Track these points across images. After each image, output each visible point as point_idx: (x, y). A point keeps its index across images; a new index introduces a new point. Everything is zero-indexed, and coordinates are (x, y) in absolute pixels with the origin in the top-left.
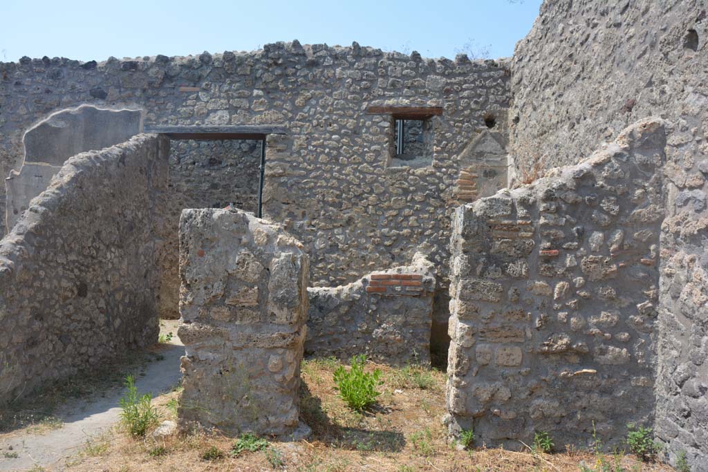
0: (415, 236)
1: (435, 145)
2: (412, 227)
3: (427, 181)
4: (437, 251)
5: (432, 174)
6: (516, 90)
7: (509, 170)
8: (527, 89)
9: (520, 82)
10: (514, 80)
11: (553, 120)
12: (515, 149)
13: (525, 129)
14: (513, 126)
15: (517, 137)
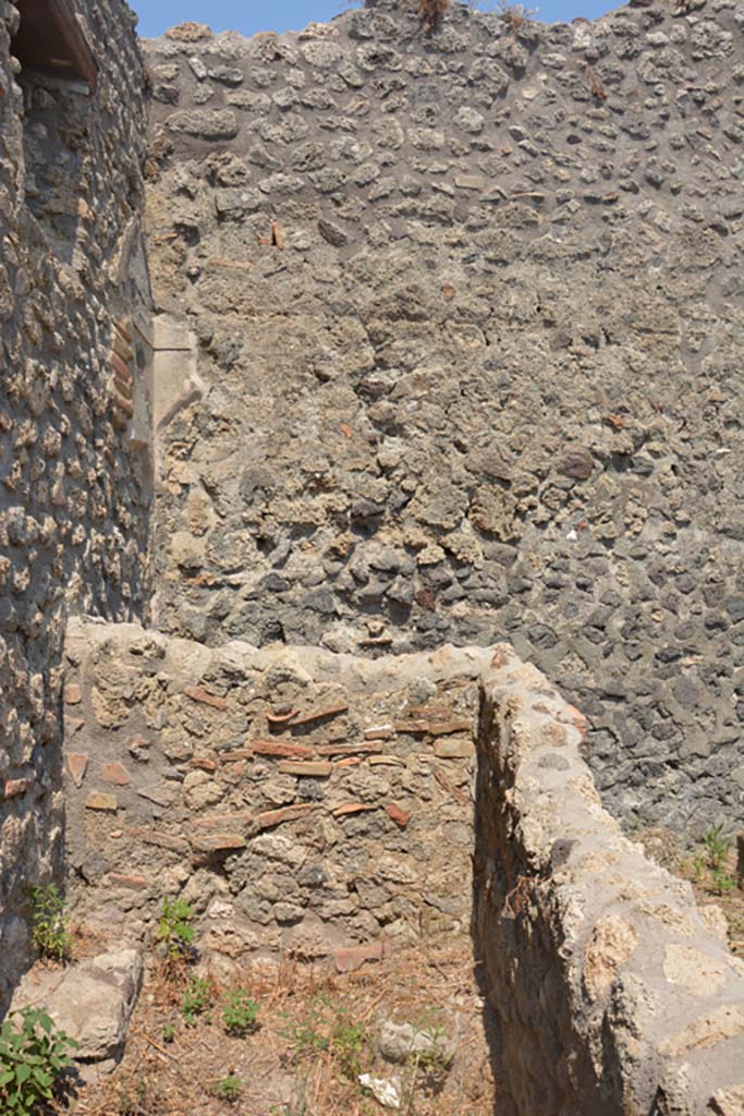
0: (61, 548)
2: (55, 509)
3: (75, 323)
5: (81, 303)
6: (183, 148)
7: (161, 362)
8: (280, 176)
9: (220, 138)
10: (177, 116)
11: (461, 301)
12: (196, 310)
13: (271, 274)
14: (175, 242)
15: (193, 278)
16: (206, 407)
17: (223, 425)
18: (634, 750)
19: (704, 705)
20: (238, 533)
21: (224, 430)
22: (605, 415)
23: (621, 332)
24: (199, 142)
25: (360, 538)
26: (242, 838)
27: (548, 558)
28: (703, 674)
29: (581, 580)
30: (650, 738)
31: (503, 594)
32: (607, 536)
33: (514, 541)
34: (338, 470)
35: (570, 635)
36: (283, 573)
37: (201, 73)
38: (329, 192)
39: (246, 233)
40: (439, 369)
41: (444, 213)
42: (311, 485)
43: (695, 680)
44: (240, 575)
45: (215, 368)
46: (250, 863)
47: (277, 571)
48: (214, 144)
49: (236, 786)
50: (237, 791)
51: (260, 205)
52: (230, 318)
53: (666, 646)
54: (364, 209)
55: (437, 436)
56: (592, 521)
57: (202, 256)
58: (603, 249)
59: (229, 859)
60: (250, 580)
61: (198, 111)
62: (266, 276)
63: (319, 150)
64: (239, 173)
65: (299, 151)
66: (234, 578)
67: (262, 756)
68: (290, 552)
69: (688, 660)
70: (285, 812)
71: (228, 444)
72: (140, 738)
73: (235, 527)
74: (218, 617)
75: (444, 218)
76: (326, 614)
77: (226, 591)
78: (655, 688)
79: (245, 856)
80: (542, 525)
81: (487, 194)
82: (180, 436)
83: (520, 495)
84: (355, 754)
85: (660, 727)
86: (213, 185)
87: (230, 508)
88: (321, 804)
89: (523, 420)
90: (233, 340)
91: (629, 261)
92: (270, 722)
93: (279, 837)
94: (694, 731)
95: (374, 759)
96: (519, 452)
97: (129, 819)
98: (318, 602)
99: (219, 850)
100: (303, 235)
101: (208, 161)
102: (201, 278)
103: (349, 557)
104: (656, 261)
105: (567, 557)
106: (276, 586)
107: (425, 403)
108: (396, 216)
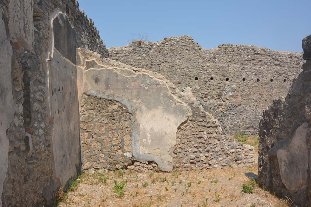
37: (114, 53)
61: (114, 57)
65: (125, 61)
81: (146, 65)
104: (166, 71)
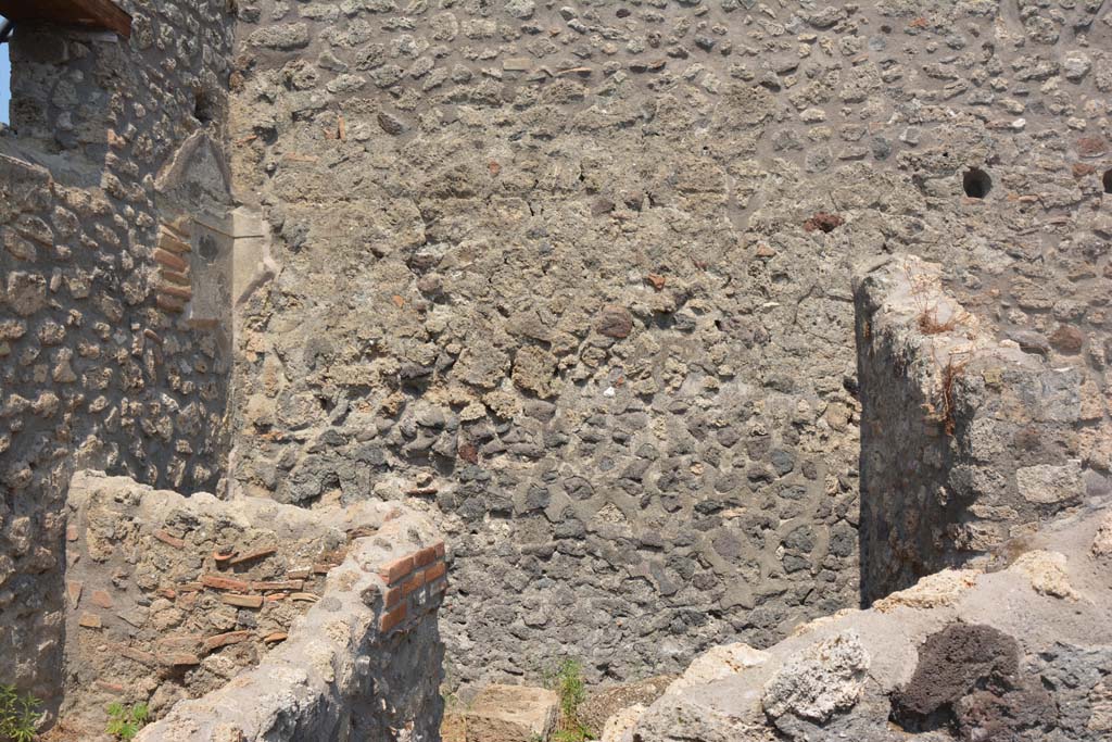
0: (67, 416)
1: (111, 124)
2: (58, 386)
3: (93, 233)
4: (118, 463)
5: (105, 216)
6: (264, 59)
7: (240, 247)
8: (345, 76)
9: (295, 48)
10: (258, 32)
11: (507, 176)
12: (270, 200)
13: (335, 165)
14: (254, 143)
15: (271, 173)
16: (278, 286)
17: (292, 300)
18: (673, 599)
19: (746, 557)
20: (303, 395)
21: (293, 304)
22: (646, 275)
23: (665, 194)
24: (278, 53)
25: (411, 397)
26: (195, 657)
27: (585, 413)
28: (746, 526)
29: (617, 434)
30: (693, 588)
31: (539, 448)
32: (644, 392)
33: (552, 399)
34: (389, 337)
35: (606, 487)
36: (340, 430)
38: (387, 87)
39: (315, 129)
40: (483, 240)
41: (492, 95)
42: (367, 351)
43: (736, 532)
44: (305, 431)
45: (285, 250)
46: (203, 678)
47: (336, 428)
48: (289, 54)
49: (191, 612)
50: (192, 617)
51: (327, 104)
52: (300, 206)
53: (706, 498)
54: (419, 99)
55: (480, 303)
56: (631, 377)
57: (277, 153)
58: (646, 116)
59: (187, 674)
60: (313, 435)
61: (275, 27)
62: (332, 166)
63: (380, 50)
64: (309, 78)
65: (361, 53)
66: (300, 434)
67: (212, 588)
68: (349, 410)
69: (730, 513)
70: (226, 637)
71: (295, 316)
72: (120, 570)
73: (300, 389)
74: (285, 468)
75: (492, 100)
76: (376, 466)
77: (292, 446)
78: (694, 539)
79: (198, 672)
80: (580, 382)
81: (533, 74)
82: (256, 311)
83: (560, 355)
84: (281, 591)
85: (701, 577)
86: (289, 90)
87: (295, 373)
88: (255, 632)
89: (563, 284)
90: (300, 226)
91: (673, 124)
92: (217, 561)
93: (223, 658)
94: (736, 583)
95: (295, 596)
96: (559, 315)
97: (112, 636)
98: (370, 455)
99: (177, 666)
100: (363, 127)
101: (285, 69)
102: (277, 173)
103: (399, 415)
104: (703, 122)
105: (604, 413)
106: (334, 441)
107: (469, 273)
108: (448, 103)
